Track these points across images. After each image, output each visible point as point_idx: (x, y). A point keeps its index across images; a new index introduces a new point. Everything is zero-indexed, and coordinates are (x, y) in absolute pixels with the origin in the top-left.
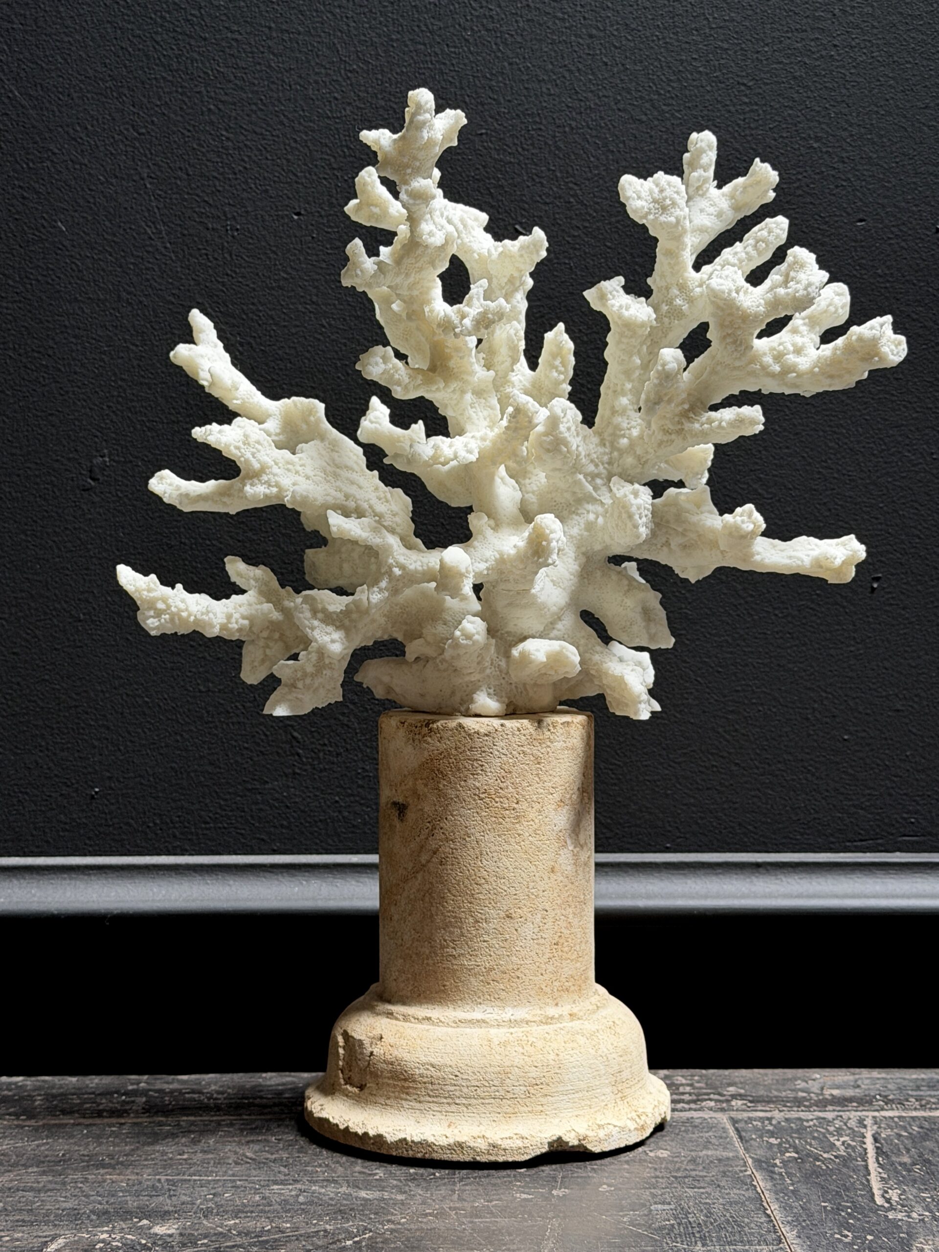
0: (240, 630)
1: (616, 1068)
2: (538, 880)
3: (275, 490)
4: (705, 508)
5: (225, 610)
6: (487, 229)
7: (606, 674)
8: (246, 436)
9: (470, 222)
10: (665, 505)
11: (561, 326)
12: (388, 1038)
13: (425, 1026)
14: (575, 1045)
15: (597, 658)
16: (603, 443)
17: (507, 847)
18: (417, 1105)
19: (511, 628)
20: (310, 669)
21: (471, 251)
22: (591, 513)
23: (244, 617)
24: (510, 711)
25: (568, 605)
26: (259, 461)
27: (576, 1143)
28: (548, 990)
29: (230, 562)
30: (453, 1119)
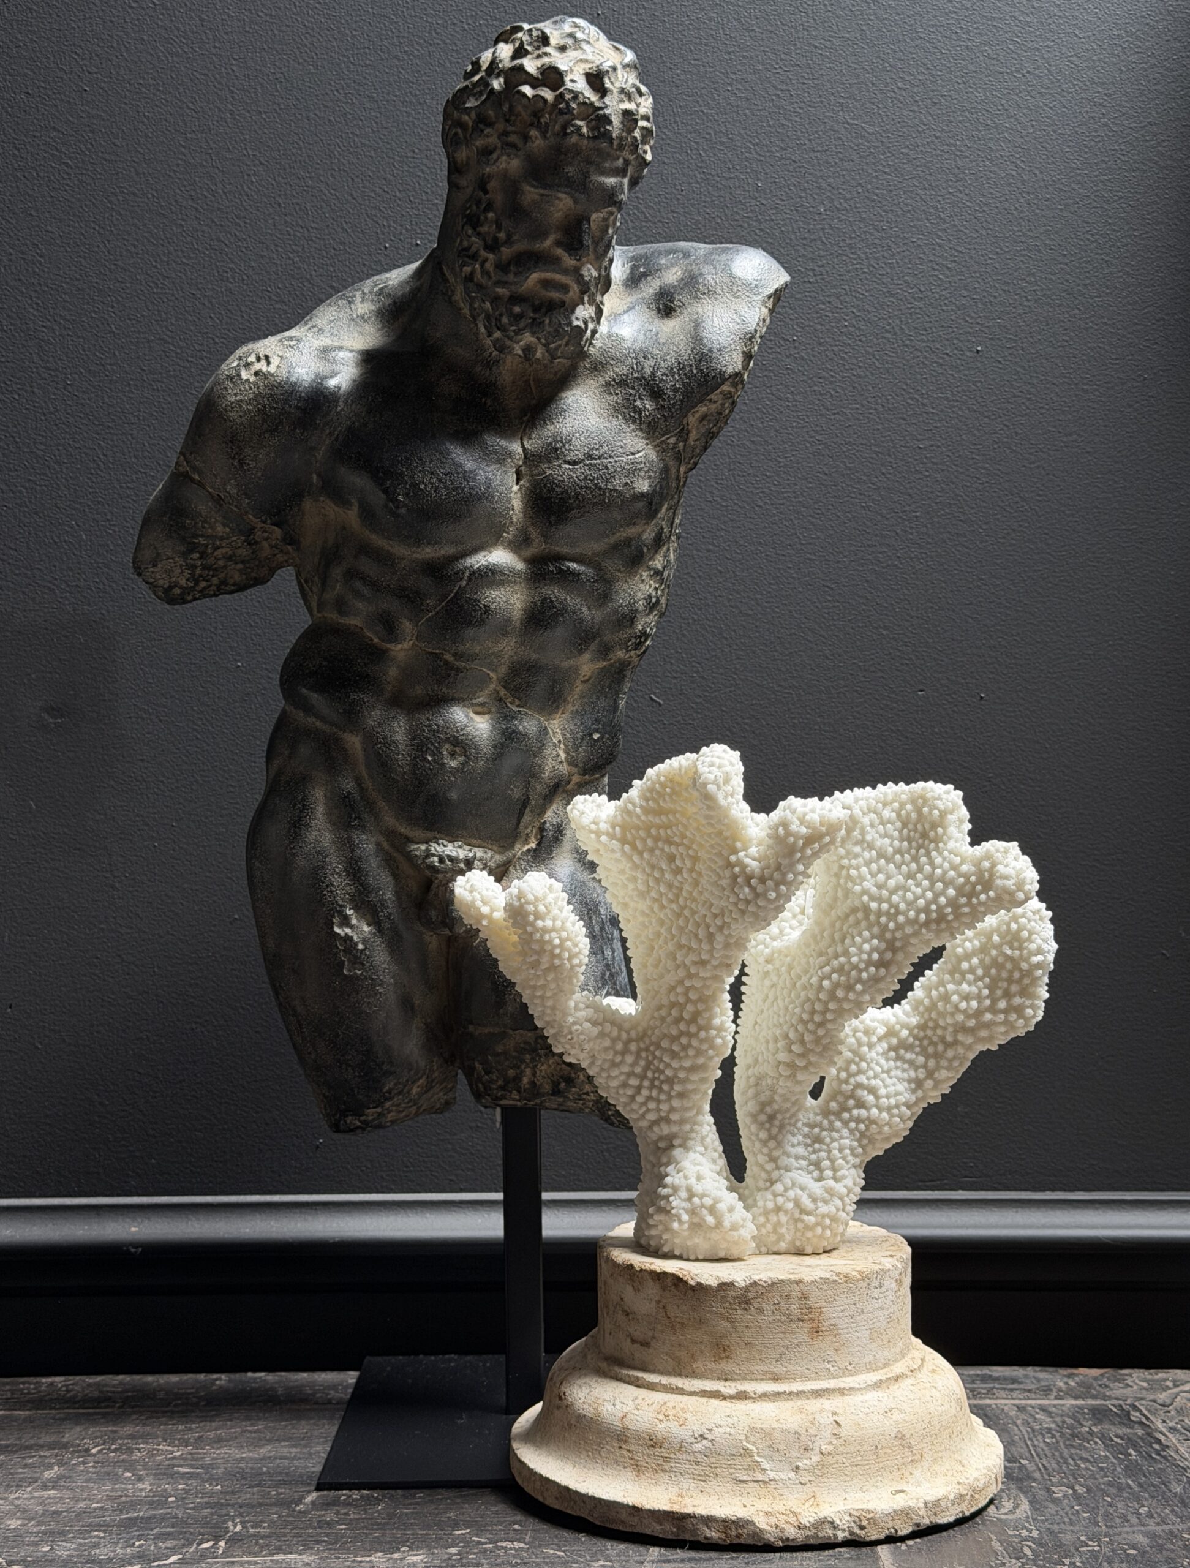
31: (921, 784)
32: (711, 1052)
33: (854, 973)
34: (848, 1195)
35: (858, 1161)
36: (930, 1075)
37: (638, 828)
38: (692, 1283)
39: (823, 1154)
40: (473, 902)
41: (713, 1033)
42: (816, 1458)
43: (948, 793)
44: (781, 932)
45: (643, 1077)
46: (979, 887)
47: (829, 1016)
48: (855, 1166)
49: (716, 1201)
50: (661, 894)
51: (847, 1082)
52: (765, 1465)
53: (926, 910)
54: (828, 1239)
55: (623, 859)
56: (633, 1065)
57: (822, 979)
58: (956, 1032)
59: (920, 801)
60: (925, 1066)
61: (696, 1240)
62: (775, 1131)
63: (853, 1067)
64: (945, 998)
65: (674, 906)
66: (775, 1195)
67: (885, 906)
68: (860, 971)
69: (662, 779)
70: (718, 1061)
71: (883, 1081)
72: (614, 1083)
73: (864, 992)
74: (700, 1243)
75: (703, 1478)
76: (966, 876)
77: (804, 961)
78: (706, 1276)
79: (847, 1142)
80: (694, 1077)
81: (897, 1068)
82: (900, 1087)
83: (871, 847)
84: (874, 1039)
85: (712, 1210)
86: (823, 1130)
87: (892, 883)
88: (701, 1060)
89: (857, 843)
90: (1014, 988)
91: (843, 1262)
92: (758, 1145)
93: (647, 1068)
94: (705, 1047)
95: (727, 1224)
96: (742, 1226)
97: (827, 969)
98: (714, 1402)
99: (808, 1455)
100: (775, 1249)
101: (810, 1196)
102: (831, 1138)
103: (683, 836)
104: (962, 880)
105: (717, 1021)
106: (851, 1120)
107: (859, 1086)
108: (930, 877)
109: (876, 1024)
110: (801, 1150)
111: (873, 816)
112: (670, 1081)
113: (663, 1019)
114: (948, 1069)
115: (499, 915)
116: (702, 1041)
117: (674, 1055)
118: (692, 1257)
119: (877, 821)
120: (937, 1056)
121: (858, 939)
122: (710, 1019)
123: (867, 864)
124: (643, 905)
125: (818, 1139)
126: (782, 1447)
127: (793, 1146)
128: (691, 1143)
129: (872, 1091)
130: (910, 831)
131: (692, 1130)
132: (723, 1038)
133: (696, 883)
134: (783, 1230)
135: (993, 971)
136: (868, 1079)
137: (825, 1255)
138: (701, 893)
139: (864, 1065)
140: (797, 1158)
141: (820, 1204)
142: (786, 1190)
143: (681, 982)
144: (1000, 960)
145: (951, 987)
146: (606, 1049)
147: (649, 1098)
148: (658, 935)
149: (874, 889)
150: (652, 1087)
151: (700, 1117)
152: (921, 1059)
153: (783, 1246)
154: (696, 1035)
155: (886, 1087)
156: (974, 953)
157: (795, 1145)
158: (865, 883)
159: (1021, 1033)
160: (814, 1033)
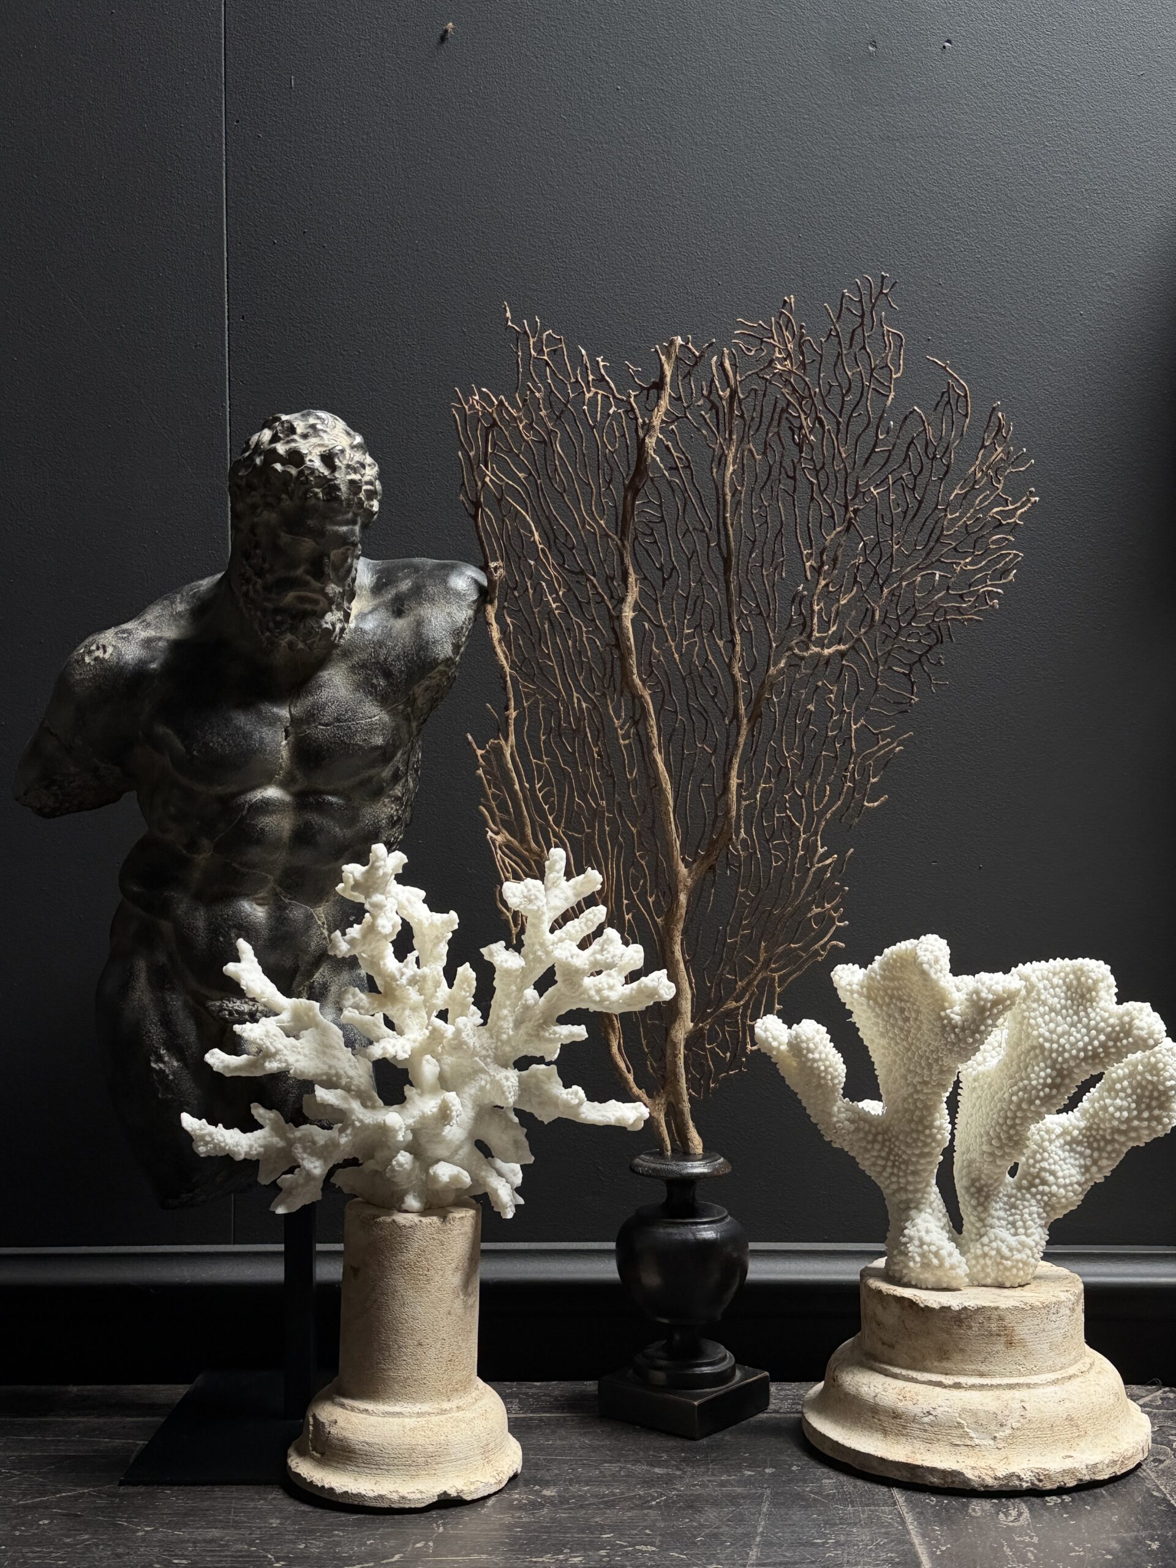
0: (258, 1154)
1: (485, 1442)
2: (439, 1319)
3: (284, 1065)
4: (553, 1080)
5: (249, 1142)
6: (424, 901)
7: (489, 1186)
8: (267, 1032)
9: (413, 899)
10: (529, 1076)
11: (467, 964)
12: (341, 1423)
13: (364, 1416)
14: (459, 1429)
15: (483, 1174)
16: (491, 1037)
17: (420, 1299)
18: (356, 1469)
19: (429, 1154)
20: (301, 1181)
21: (413, 917)
22: (483, 1080)
23: (260, 1146)
24: (428, 1206)
25: (466, 1139)
26: (275, 1047)
27: (455, 1494)
28: (444, 1391)
29: (256, 1108)
30: (378, 1479)
31: (1080, 960)
32: (933, 1144)
33: (1034, 1092)
34: (1036, 1247)
35: (1043, 1222)
36: (1095, 1162)
37: (878, 989)
38: (922, 1305)
39: (1018, 1217)
40: (767, 1038)
41: (935, 1131)
42: (1008, 1431)
43: (1099, 967)
44: (985, 1059)
45: (887, 1159)
46: (1122, 1035)
47: (1018, 1121)
48: (1041, 1226)
49: (940, 1248)
50: (896, 1035)
51: (1034, 1166)
52: (972, 1434)
53: (1085, 1049)
54: (1022, 1277)
55: (869, 1011)
56: (879, 1151)
57: (1012, 1095)
58: (1113, 1133)
59: (1079, 973)
60: (1091, 1156)
61: (926, 1275)
62: (982, 1199)
63: (1038, 1156)
64: (1105, 1108)
65: (905, 1043)
66: (983, 1245)
67: (1055, 1046)
68: (1039, 1091)
69: (894, 956)
70: (940, 1150)
71: (1060, 1166)
72: (867, 1163)
73: (1042, 1105)
74: (929, 1277)
75: (929, 1441)
76: (1113, 1026)
77: (999, 1081)
78: (931, 1301)
79: (1035, 1209)
80: (922, 1161)
81: (1071, 1157)
82: (1073, 1171)
83: (1044, 1003)
84: (1053, 1137)
85: (936, 1254)
86: (1017, 1199)
87: (1060, 1030)
88: (927, 1150)
89: (1034, 1001)
90: (1154, 1103)
91: (1032, 1294)
92: (970, 1209)
93: (889, 1153)
94: (929, 1141)
95: (947, 1265)
96: (959, 1267)
97: (1015, 1088)
98: (938, 1389)
99: (1003, 1429)
100: (984, 1282)
101: (1007, 1246)
102: (1023, 1205)
103: (910, 996)
104: (1110, 1029)
105: (937, 1123)
106: (1038, 1193)
107: (1043, 1169)
108: (1087, 1026)
109: (1054, 1126)
110: (1002, 1214)
111: (1046, 982)
112: (906, 1163)
113: (900, 1120)
114: (1108, 1158)
115: (784, 1047)
116: (927, 1136)
117: (908, 1145)
118: (924, 1287)
119: (1049, 986)
120: (1099, 1149)
121: (1036, 1068)
122: (933, 1121)
123: (1042, 1016)
124: (884, 1042)
125: (1014, 1206)
126: (984, 1423)
127: (996, 1210)
128: (922, 1206)
129: (1053, 1173)
130: (1072, 993)
131: (923, 1198)
132: (942, 1135)
133: (919, 1028)
134: (989, 1270)
135: (1139, 1091)
136: (1049, 1164)
137: (1019, 1288)
138: (922, 1035)
139: (1046, 1155)
140: (999, 1219)
141: (1015, 1253)
142: (991, 1242)
143: (911, 1095)
144: (1144, 1083)
145: (1108, 1101)
146: (860, 1139)
147: (892, 1174)
148: (894, 1062)
149: (1047, 1034)
150: (893, 1166)
151: (929, 1189)
152: (1088, 1152)
153: (989, 1281)
154: (923, 1132)
155: (1063, 1170)
156: (1124, 1078)
157: (998, 1210)
158: (1040, 1030)
159: (1161, 1134)
160: (1007, 1132)
